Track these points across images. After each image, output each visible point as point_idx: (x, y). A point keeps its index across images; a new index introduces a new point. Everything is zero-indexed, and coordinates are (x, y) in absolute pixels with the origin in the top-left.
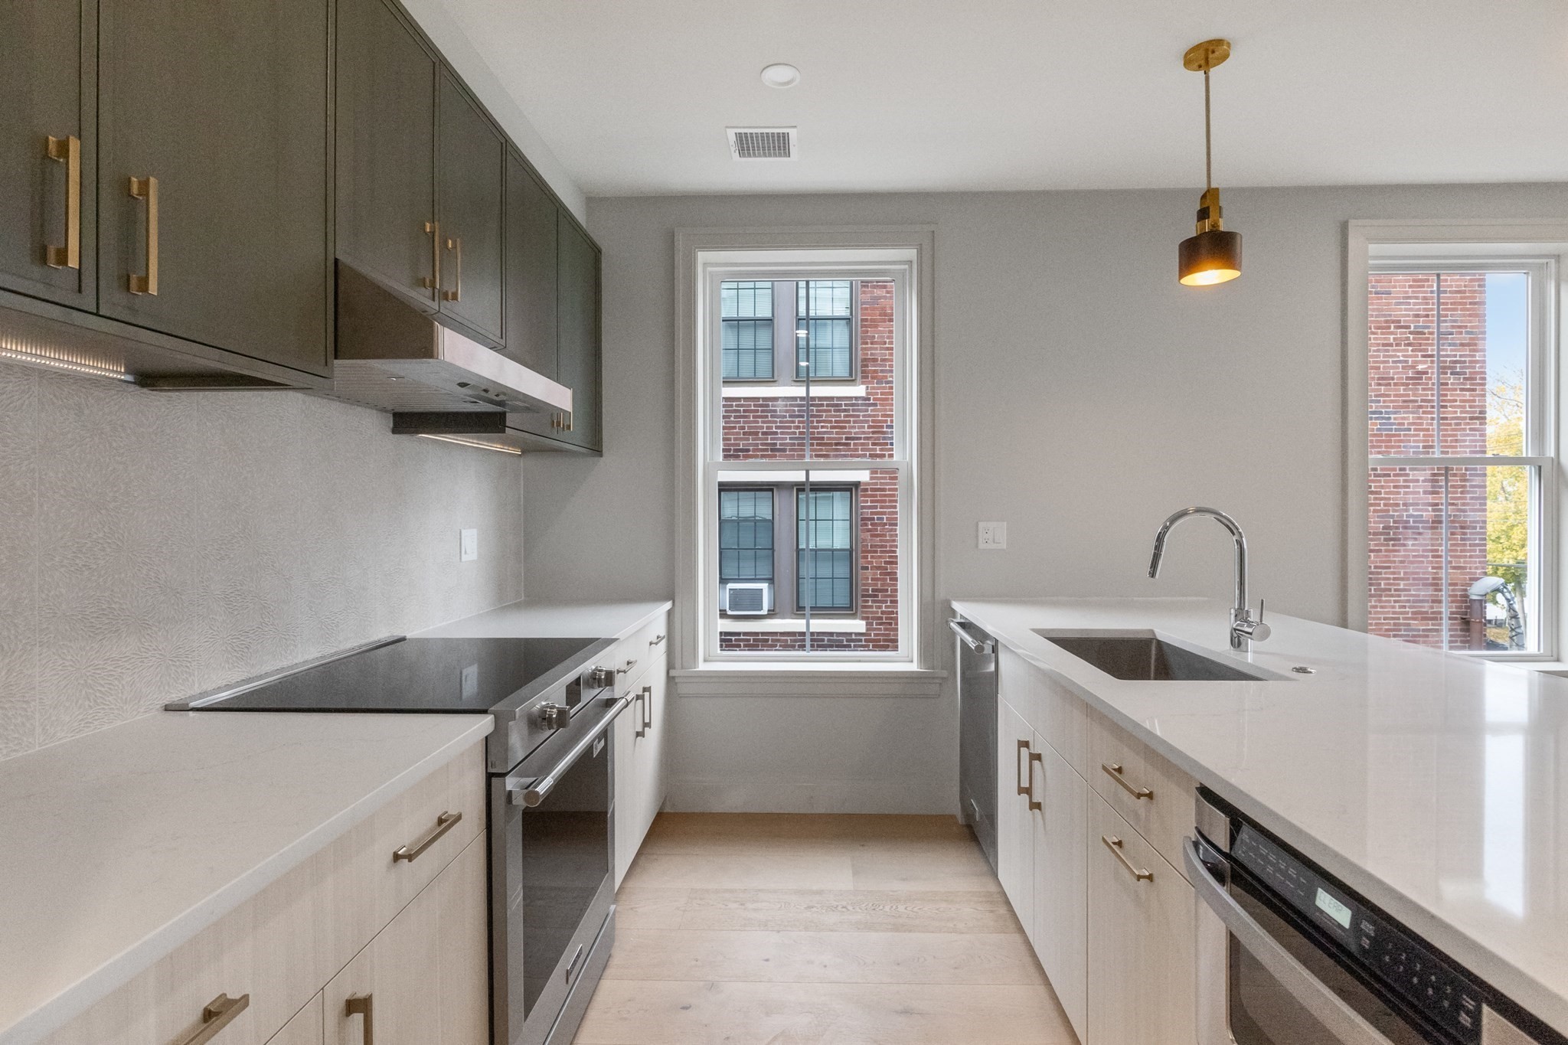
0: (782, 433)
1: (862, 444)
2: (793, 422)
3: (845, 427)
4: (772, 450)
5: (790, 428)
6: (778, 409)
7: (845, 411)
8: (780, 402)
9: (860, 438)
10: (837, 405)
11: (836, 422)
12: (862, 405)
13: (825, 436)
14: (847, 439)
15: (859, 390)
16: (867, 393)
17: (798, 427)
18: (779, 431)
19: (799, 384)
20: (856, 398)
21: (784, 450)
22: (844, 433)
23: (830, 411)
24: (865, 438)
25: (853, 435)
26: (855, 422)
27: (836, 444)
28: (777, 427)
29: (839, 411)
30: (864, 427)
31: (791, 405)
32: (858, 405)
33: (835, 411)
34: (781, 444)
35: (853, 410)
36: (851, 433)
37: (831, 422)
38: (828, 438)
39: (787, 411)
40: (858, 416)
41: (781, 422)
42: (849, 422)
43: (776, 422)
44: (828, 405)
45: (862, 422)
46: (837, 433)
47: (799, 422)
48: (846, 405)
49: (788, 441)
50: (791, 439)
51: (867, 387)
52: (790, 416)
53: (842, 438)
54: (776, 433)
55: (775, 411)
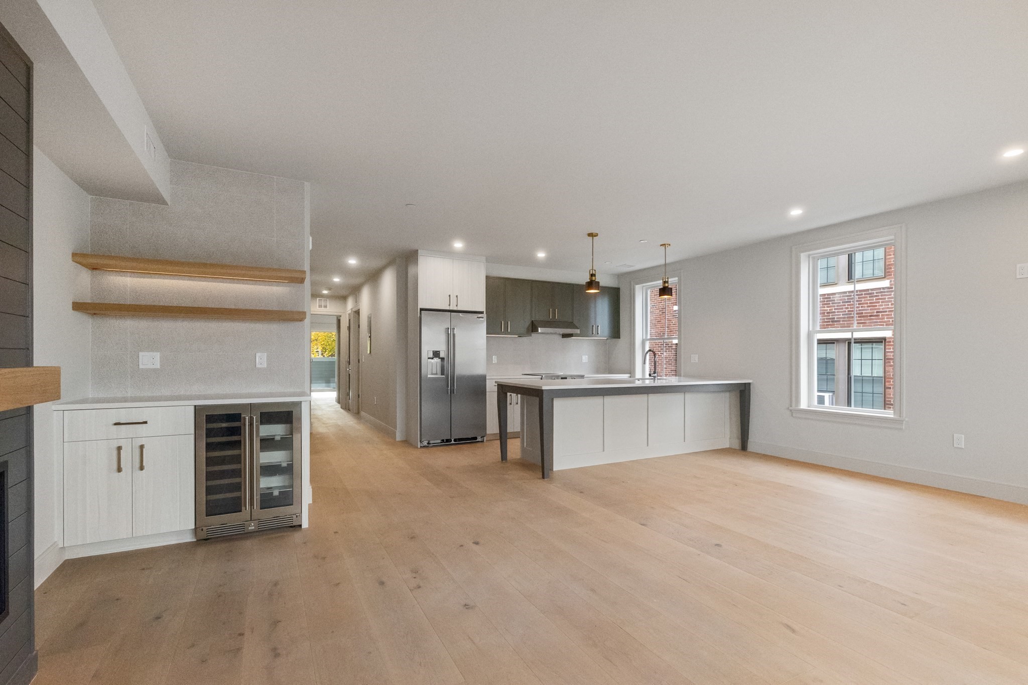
0: (838, 312)
1: (887, 315)
2: (845, 305)
3: (876, 306)
4: (832, 322)
5: (842, 309)
6: (836, 299)
7: (876, 296)
8: (837, 295)
9: (886, 311)
10: (871, 294)
11: (870, 303)
12: (887, 292)
13: (864, 312)
14: (877, 312)
15: (886, 283)
16: (891, 285)
17: (847, 308)
18: (836, 311)
19: (850, 284)
20: (883, 288)
21: (839, 321)
22: (875, 309)
23: (867, 297)
24: (890, 311)
25: (881, 310)
26: (882, 302)
27: (871, 316)
28: (835, 309)
29: (872, 297)
30: (888, 305)
31: (843, 296)
32: (885, 292)
33: (870, 297)
34: (837, 318)
35: (881, 295)
36: (880, 309)
37: (867, 303)
38: (865, 313)
39: (841, 300)
40: (885, 299)
41: (837, 306)
42: (879, 302)
43: (835, 306)
44: (865, 294)
45: (888, 302)
46: (871, 310)
47: (848, 305)
48: (876, 293)
49: (841, 316)
50: (843, 315)
51: (891, 281)
52: (843, 302)
53: (874, 312)
54: (834, 312)
55: (834, 300)
